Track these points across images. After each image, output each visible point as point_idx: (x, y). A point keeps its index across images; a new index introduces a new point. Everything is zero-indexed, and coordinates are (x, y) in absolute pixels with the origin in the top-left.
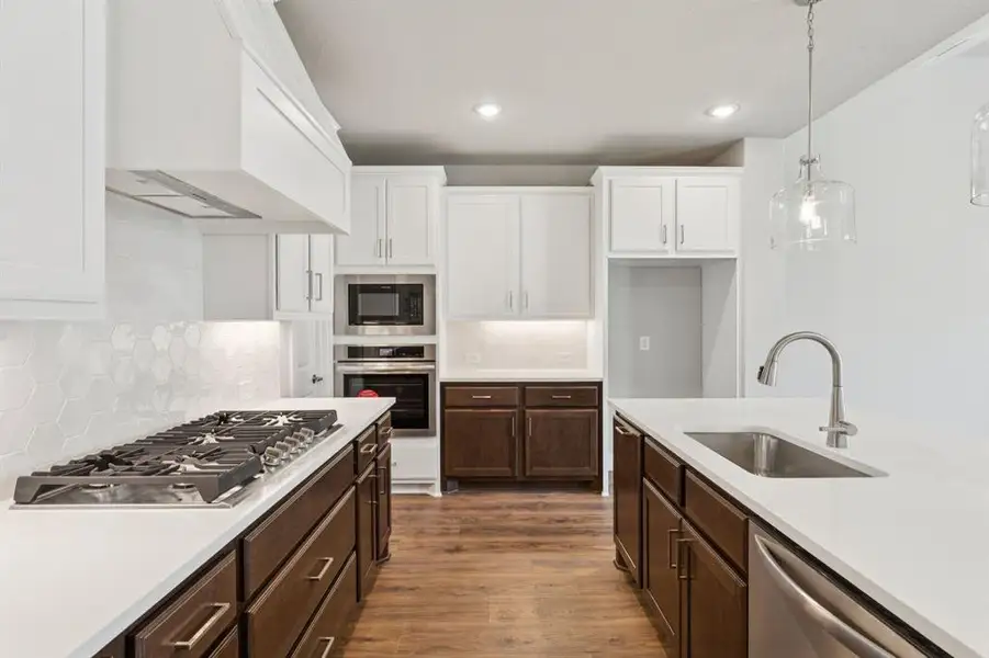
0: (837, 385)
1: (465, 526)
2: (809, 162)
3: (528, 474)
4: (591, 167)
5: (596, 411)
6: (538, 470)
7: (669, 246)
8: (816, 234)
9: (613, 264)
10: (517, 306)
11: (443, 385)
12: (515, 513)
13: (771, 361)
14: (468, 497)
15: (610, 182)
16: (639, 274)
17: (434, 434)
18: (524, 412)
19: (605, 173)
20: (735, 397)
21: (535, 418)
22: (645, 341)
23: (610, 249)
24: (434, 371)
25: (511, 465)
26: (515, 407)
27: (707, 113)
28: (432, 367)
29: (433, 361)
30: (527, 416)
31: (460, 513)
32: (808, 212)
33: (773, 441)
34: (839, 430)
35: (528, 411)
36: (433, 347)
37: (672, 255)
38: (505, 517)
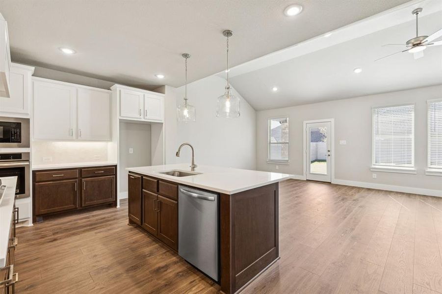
0: (193, 156)
1: (54, 232)
2: (186, 100)
3: (83, 205)
4: (112, 83)
5: (114, 176)
6: (88, 203)
7: (142, 116)
8: (188, 119)
9: (121, 121)
10: (75, 135)
11: (34, 172)
12: (79, 221)
13: (179, 150)
14: (51, 222)
15: (120, 91)
16: (128, 125)
17: (29, 196)
18: (81, 180)
19: (117, 87)
20: (163, 164)
21: (86, 182)
22: (131, 151)
23: (120, 115)
24: (29, 166)
25: (74, 203)
26: (76, 178)
27: (155, 75)
28: (28, 163)
29: (28, 161)
30: (83, 181)
31: (49, 228)
32: (186, 112)
33: (178, 173)
34: (194, 167)
35: (83, 179)
36: (28, 154)
37: (143, 120)
38: (75, 224)
